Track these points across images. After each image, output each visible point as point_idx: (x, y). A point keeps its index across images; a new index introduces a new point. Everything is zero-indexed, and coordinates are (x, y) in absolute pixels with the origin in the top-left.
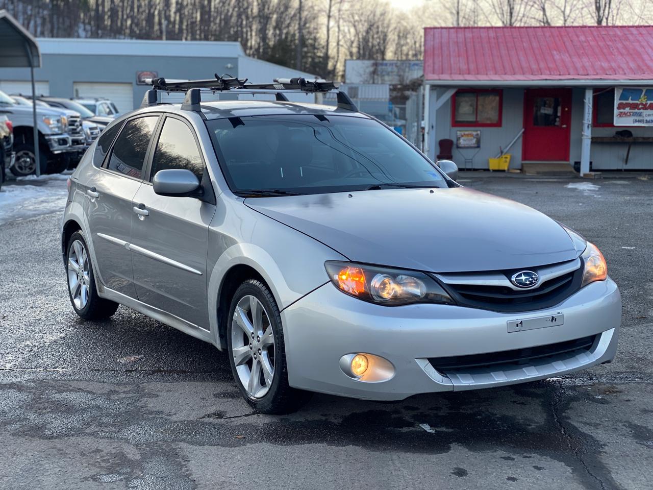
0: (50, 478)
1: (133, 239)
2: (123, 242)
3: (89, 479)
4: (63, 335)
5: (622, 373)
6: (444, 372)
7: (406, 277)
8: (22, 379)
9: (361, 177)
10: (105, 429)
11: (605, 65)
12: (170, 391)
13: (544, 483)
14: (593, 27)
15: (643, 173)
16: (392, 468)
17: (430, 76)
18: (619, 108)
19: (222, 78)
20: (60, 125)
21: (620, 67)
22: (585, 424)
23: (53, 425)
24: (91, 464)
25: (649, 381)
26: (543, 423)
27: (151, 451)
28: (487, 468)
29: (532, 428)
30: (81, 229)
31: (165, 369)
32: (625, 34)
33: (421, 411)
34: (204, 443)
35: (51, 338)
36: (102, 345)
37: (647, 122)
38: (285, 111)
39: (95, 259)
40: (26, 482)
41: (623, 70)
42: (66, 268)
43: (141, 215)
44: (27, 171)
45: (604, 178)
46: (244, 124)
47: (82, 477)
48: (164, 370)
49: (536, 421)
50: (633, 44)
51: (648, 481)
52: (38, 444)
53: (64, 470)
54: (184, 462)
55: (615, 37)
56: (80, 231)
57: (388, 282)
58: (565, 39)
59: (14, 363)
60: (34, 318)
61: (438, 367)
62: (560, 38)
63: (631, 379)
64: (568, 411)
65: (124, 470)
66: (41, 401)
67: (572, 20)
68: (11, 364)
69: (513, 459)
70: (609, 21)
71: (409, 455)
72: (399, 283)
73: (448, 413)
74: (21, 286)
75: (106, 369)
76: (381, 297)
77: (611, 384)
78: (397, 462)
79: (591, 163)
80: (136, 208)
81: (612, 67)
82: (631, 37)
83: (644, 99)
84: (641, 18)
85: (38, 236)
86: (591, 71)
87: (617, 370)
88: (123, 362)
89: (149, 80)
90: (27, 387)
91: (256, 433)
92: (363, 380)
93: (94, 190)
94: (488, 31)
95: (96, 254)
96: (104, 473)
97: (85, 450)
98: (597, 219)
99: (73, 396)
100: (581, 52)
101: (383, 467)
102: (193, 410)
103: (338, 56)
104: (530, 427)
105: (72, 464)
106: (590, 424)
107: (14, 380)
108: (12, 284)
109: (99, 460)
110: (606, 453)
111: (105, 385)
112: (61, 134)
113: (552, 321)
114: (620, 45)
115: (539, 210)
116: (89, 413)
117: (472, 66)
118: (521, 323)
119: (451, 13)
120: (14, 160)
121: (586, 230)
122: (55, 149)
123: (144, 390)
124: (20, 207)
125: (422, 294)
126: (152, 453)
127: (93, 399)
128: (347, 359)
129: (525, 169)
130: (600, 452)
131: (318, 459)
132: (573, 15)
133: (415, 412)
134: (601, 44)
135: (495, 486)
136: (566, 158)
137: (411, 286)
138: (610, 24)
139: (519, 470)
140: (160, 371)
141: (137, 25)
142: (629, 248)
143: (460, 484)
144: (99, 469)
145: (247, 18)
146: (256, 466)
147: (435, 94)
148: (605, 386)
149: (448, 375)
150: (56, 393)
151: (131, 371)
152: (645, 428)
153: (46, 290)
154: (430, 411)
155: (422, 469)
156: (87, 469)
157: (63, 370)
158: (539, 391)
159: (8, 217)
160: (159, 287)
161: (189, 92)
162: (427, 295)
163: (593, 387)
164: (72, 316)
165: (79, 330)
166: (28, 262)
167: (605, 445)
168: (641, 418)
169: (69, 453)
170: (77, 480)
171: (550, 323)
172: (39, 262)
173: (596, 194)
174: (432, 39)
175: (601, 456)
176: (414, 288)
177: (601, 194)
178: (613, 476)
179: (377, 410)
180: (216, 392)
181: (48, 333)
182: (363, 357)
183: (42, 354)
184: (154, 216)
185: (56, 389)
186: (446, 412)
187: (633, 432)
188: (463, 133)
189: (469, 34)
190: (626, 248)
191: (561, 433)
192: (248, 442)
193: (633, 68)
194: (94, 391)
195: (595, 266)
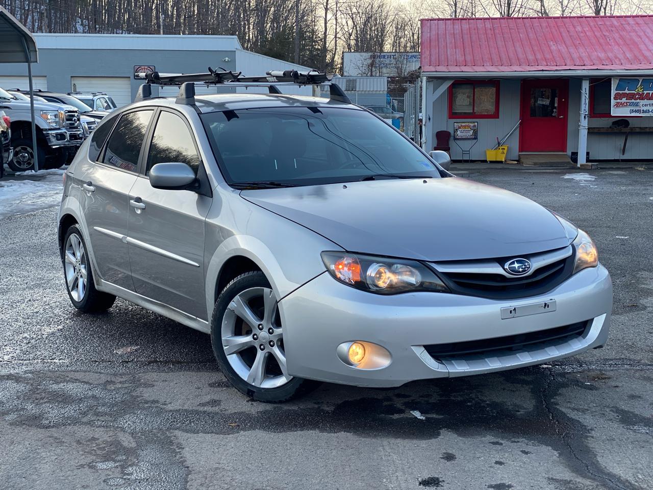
0: (47, 466)
1: (129, 232)
2: (120, 236)
3: (85, 466)
4: (60, 327)
5: (611, 360)
6: (439, 358)
7: (402, 266)
8: (19, 371)
9: (354, 168)
10: (101, 418)
11: (602, 55)
12: (166, 381)
13: (531, 467)
14: (590, 17)
15: (641, 163)
16: (382, 453)
17: (426, 68)
18: (615, 98)
19: (216, 71)
20: (57, 120)
21: (616, 57)
22: (574, 409)
23: (51, 415)
24: (88, 452)
25: (637, 368)
26: (532, 409)
27: (146, 439)
28: (475, 453)
29: (521, 414)
30: (77, 223)
31: (161, 359)
32: (622, 24)
33: (412, 398)
34: (198, 431)
35: (49, 331)
36: (99, 337)
37: (644, 112)
38: (279, 103)
39: (92, 253)
40: (23, 469)
41: (620, 60)
42: (63, 261)
43: (138, 208)
44: (25, 166)
45: (601, 168)
46: (238, 117)
47: (79, 464)
48: (160, 361)
49: (525, 407)
50: (630, 34)
51: (633, 464)
52: (35, 433)
53: (61, 458)
54: (179, 449)
55: (612, 27)
56: (77, 225)
57: (383, 271)
58: (562, 30)
59: (12, 355)
60: (32, 311)
61: (433, 354)
62: (557, 29)
63: (620, 366)
64: (557, 397)
65: (119, 458)
66: (38, 392)
67: (570, 11)
68: (9, 356)
69: (501, 444)
70: (607, 12)
71: (399, 441)
72: (394, 272)
73: (439, 400)
74: (19, 280)
75: (102, 360)
76: (377, 286)
77: (600, 370)
78: (387, 448)
79: (588, 154)
80: (132, 201)
81: (608, 57)
82: (627, 27)
83: (641, 89)
84: (639, 7)
85: (36, 230)
86: (587, 62)
87: (606, 358)
88: (120, 353)
89: (142, 75)
90: (25, 378)
91: (250, 421)
92: (360, 368)
93: (90, 184)
94: (484, 22)
95: (94, 246)
96: (99, 461)
97: (81, 439)
98: (592, 210)
99: (70, 386)
100: (578, 42)
101: (373, 453)
102: (188, 399)
103: (336, 49)
104: (519, 413)
105: (69, 452)
106: (578, 410)
107: (11, 372)
108: (10, 277)
109: (95, 448)
110: (592, 437)
111: (102, 375)
112: (59, 129)
113: (545, 307)
114: (616, 36)
115: (535, 201)
116: (86, 403)
117: (469, 58)
118: (515, 309)
119: (449, 4)
120: (12, 155)
121: (581, 220)
122: (52, 144)
123: (140, 381)
124: (18, 202)
125: (417, 282)
126: (148, 442)
127: (90, 390)
128: (344, 347)
129: (522, 160)
130: (587, 437)
131: (310, 445)
132: (571, 5)
133: (407, 400)
134: (598, 34)
135: (483, 470)
136: (564, 149)
137: (406, 275)
138: (608, 14)
139: (507, 455)
140: (156, 362)
141: (135, 19)
142: (623, 237)
143: (448, 468)
144: (95, 457)
145: (245, 11)
146: (249, 453)
147: (431, 85)
148: (595, 373)
149: (443, 362)
150: (53, 384)
151: (127, 362)
152: (632, 413)
153: (44, 284)
154: (421, 398)
155: (412, 454)
156: (83, 457)
157: (60, 361)
158: (529, 378)
159: (6, 212)
160: (155, 279)
161: (183, 86)
162: (422, 284)
163: (581, 373)
164: (70, 308)
165: (77, 323)
166: (26, 256)
167: (591, 430)
168: (628, 404)
169: (65, 441)
170: (73, 467)
171: (543, 310)
172: (37, 256)
173: (592, 184)
174: (429, 31)
175: (588, 440)
176: (410, 276)
177: (597, 185)
178: (599, 459)
179: (368, 398)
180: (211, 382)
181: (45, 326)
182: (360, 345)
183: (40, 346)
184: (151, 210)
185: (53, 380)
186: (437, 399)
187: (620, 417)
188: (460, 125)
189: (465, 26)
190: (620, 237)
191: (549, 419)
192: (242, 429)
193: (630, 58)
194: (91, 381)
195: (586, 253)
